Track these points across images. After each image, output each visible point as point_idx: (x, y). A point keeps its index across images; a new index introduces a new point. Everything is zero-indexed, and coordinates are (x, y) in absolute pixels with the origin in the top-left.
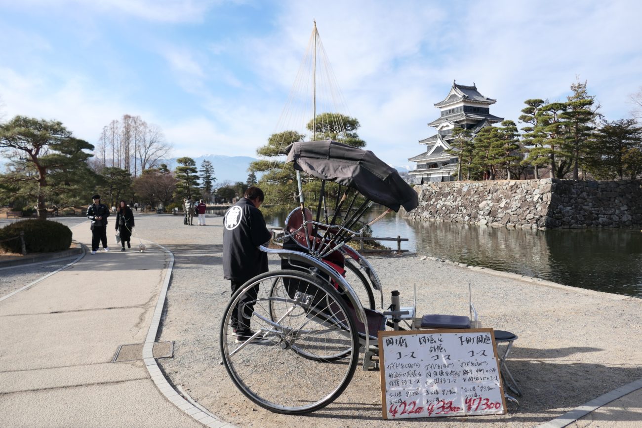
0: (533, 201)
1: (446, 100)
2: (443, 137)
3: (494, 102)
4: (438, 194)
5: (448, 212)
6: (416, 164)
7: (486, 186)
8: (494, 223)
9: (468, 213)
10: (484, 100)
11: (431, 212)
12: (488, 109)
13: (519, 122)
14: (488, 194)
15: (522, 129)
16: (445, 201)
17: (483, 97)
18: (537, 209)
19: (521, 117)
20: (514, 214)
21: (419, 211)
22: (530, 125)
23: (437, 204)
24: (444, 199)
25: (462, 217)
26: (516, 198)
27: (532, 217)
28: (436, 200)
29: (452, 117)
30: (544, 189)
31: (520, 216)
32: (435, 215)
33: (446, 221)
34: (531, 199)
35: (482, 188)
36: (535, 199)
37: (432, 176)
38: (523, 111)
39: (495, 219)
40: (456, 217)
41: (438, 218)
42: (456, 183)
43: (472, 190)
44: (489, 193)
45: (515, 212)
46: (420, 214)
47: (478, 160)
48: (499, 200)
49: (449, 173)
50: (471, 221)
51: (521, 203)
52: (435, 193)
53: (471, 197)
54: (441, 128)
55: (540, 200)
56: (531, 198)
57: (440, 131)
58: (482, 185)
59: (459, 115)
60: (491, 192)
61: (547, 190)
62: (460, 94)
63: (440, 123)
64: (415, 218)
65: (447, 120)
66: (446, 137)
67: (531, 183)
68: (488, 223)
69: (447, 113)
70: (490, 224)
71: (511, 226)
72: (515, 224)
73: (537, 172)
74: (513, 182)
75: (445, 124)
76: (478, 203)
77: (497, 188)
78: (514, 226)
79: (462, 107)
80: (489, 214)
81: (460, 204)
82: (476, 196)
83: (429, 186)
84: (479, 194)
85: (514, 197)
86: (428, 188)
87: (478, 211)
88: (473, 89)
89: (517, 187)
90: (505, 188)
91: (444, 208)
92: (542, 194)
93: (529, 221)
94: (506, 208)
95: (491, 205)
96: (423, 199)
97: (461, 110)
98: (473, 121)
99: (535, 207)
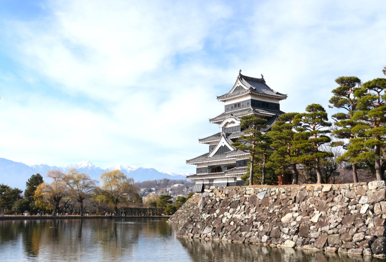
0: (359, 214)
1: (231, 92)
2: (228, 135)
3: (285, 97)
4: (223, 203)
5: (238, 229)
6: (196, 167)
7: (290, 192)
8: (305, 247)
9: (267, 231)
10: (274, 95)
11: (214, 228)
12: (278, 105)
13: (330, 107)
14: (293, 203)
15: (333, 116)
16: (234, 212)
17: (272, 91)
18: (367, 226)
19: (332, 99)
20: (333, 233)
21: (199, 226)
22: (344, 111)
23: (223, 217)
24: (231, 210)
25: (258, 236)
26: (334, 209)
27: (362, 238)
28: (222, 212)
29: (238, 112)
30: (374, 196)
31: (343, 237)
32: (220, 233)
33: (235, 241)
34: (356, 211)
35: (283, 195)
36: (363, 210)
37: (215, 182)
38: (334, 91)
39: (307, 240)
40: (250, 237)
41: (224, 237)
42: (248, 188)
43: (270, 198)
44: (295, 201)
45: (335, 230)
46: (199, 232)
47: (278, 157)
48: (309, 212)
49: (235, 178)
50: (271, 242)
51: (343, 216)
52: (220, 201)
53: (270, 207)
54: (226, 125)
55: (370, 213)
56: (356, 209)
57: (224, 128)
58: (284, 190)
59: (246, 110)
60: (297, 201)
61: (380, 198)
62: (247, 86)
63: (225, 119)
64: (192, 237)
65: (232, 115)
66: (231, 136)
67: (355, 188)
68: (296, 245)
69: (232, 107)
70: (299, 248)
71: (330, 252)
72: (338, 248)
73: (356, 173)
74: (327, 187)
75: (229, 120)
76: (280, 216)
77: (305, 195)
78: (336, 252)
79: (249, 100)
80: (297, 232)
81: (255, 218)
82: (276, 207)
83: (212, 192)
84: (280, 203)
85: (331, 207)
86: (211, 195)
87: (281, 228)
88: (261, 82)
89: (334, 194)
90: (317, 195)
91: (232, 223)
92: (373, 204)
93: (358, 243)
94: (321, 223)
95: (299, 219)
96: (203, 210)
97: (248, 104)
98: (262, 117)
99: (364, 222)
